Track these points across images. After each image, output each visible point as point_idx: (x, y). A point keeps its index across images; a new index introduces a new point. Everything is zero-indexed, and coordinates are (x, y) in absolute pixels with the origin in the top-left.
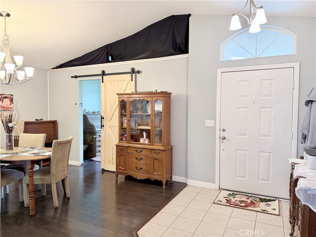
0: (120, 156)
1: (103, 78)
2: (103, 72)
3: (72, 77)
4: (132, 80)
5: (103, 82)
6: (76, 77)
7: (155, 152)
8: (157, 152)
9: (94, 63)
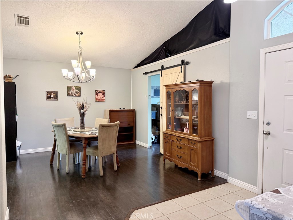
0: (166, 143)
1: (161, 72)
2: (162, 67)
3: (144, 74)
4: (181, 72)
5: (161, 76)
6: (146, 73)
7: (192, 143)
8: (193, 142)
9: (157, 60)
